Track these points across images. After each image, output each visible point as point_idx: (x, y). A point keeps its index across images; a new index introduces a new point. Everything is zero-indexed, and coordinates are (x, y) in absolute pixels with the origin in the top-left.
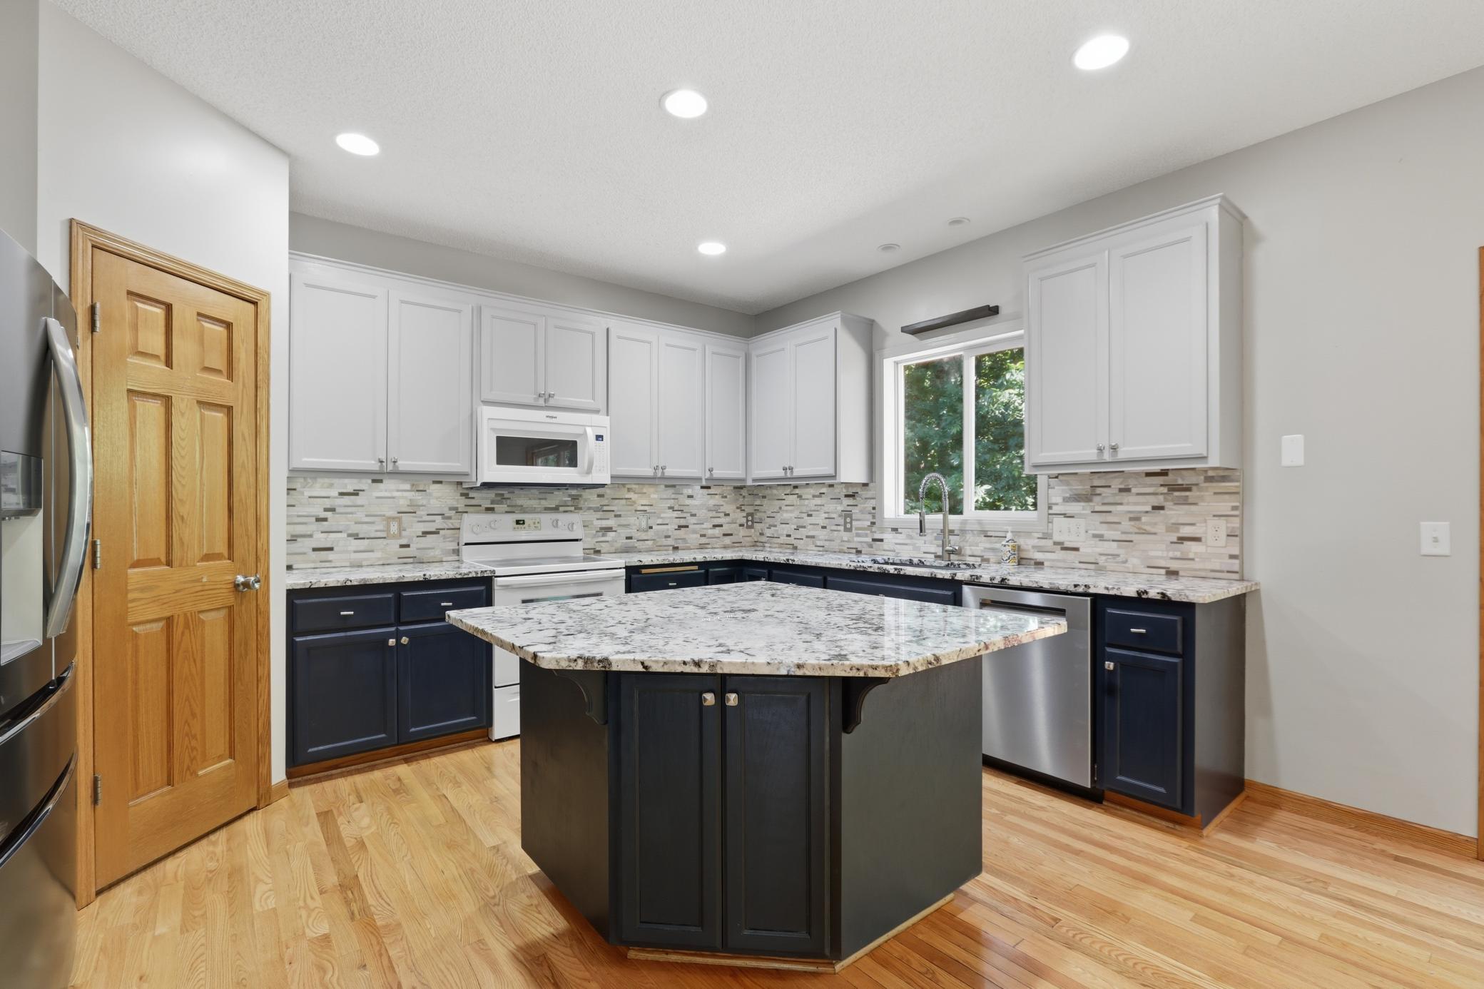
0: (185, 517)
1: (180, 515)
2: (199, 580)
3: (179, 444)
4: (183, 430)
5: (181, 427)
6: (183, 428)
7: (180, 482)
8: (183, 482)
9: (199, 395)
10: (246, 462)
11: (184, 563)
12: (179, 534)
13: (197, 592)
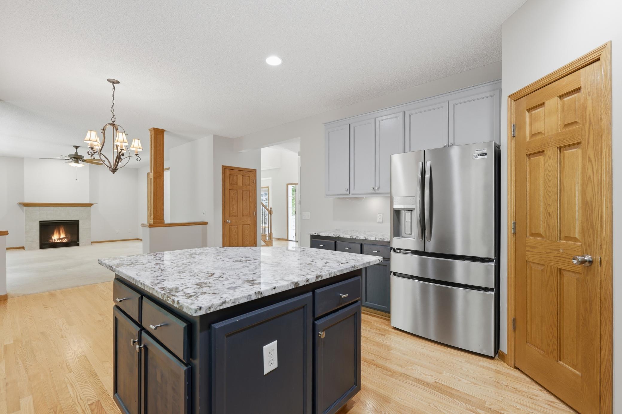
0: (551, 213)
1: (548, 212)
2: (558, 250)
3: (548, 174)
4: (550, 166)
5: (549, 165)
6: (550, 165)
7: (548, 195)
8: (550, 195)
9: (559, 144)
10: (592, 177)
11: (550, 239)
12: (548, 223)
13: (557, 257)
